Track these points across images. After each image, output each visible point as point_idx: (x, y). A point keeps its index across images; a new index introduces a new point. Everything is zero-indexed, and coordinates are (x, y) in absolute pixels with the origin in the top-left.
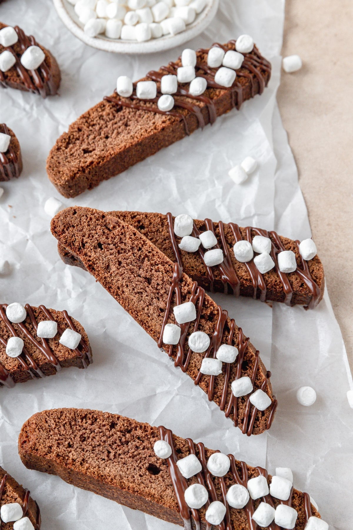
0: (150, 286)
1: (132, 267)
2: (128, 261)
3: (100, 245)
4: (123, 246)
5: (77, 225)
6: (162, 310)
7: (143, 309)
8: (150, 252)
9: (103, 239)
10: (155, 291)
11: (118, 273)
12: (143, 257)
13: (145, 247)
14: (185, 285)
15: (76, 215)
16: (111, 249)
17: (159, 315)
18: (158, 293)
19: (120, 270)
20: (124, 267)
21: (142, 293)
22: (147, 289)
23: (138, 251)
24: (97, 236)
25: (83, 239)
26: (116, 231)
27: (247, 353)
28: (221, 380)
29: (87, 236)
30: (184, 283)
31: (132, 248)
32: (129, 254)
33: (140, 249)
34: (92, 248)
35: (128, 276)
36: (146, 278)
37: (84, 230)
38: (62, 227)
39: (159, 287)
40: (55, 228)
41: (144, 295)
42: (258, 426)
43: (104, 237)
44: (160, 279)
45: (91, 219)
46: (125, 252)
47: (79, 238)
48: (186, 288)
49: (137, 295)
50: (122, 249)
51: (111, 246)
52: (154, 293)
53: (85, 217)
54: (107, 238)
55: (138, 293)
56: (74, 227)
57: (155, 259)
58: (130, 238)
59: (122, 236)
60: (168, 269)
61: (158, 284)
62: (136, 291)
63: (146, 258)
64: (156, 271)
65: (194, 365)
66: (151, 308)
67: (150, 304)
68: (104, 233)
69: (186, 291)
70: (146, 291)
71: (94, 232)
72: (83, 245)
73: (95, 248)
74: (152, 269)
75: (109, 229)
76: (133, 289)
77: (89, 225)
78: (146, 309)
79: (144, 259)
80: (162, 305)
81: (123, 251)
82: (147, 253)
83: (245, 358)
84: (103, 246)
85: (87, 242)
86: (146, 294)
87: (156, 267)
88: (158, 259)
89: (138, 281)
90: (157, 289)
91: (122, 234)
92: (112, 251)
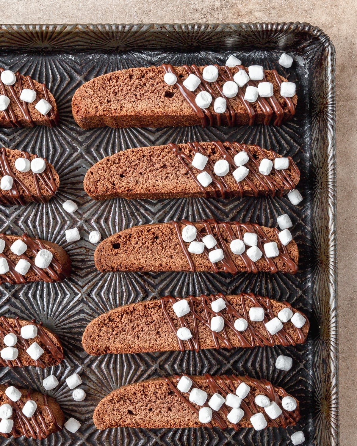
0: (168, 169)
1: (150, 169)
2: (144, 168)
3: (122, 176)
4: (134, 164)
5: (100, 178)
6: (186, 174)
7: (177, 183)
8: (150, 152)
9: (120, 171)
10: (173, 168)
11: (145, 180)
12: (149, 158)
13: (145, 152)
14: (184, 150)
15: (94, 174)
16: (130, 171)
17: (188, 178)
18: (176, 168)
19: (145, 176)
20: (145, 173)
21: (167, 177)
22: (168, 171)
23: (143, 158)
24: (115, 173)
25: (110, 182)
26: (122, 159)
27: (250, 150)
28: (252, 176)
29: (110, 178)
30: (183, 149)
31: (139, 159)
32: (141, 164)
33: (144, 156)
34: (119, 181)
35: (152, 175)
36: (162, 167)
37: (106, 176)
38: (93, 187)
39: (173, 164)
40: (90, 191)
41: (170, 175)
42: (294, 179)
43: (120, 169)
44: (169, 160)
45: (103, 167)
46: (138, 166)
47: (107, 183)
48: (186, 150)
49: (167, 180)
50: (135, 166)
51: (128, 170)
52: (173, 170)
53: (99, 170)
54: (122, 168)
55: (166, 178)
56: (99, 181)
57: (156, 153)
58: (133, 156)
59: (128, 159)
60: (168, 151)
61: (171, 164)
62: (163, 178)
63: (152, 157)
64: (163, 158)
65: (231, 183)
66: (180, 178)
67: (178, 177)
68: (117, 167)
69: (188, 152)
70: (169, 173)
71: (112, 172)
72: (114, 184)
73: (120, 179)
74: (160, 159)
75: (117, 163)
76: (162, 179)
77: (106, 172)
78: (178, 181)
79: (151, 159)
80: (184, 171)
81: (136, 166)
82: (149, 154)
83: (251, 153)
84: (124, 175)
85: (114, 181)
86: (170, 174)
87: (161, 156)
88: (158, 151)
89: (160, 172)
90: (173, 167)
91: (127, 158)
92: (131, 172)
